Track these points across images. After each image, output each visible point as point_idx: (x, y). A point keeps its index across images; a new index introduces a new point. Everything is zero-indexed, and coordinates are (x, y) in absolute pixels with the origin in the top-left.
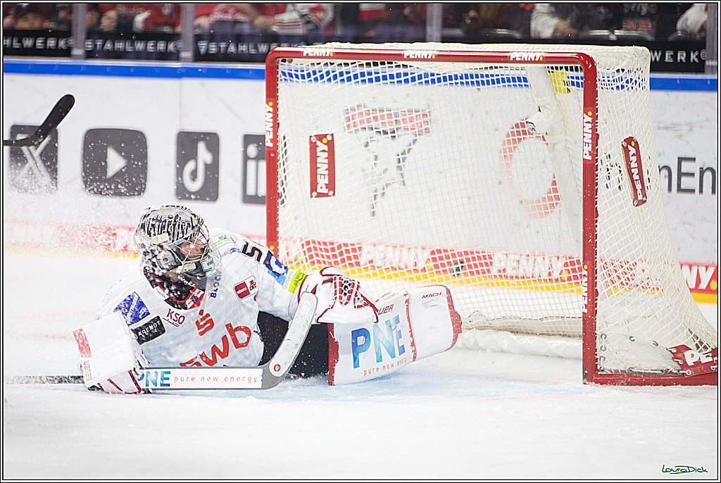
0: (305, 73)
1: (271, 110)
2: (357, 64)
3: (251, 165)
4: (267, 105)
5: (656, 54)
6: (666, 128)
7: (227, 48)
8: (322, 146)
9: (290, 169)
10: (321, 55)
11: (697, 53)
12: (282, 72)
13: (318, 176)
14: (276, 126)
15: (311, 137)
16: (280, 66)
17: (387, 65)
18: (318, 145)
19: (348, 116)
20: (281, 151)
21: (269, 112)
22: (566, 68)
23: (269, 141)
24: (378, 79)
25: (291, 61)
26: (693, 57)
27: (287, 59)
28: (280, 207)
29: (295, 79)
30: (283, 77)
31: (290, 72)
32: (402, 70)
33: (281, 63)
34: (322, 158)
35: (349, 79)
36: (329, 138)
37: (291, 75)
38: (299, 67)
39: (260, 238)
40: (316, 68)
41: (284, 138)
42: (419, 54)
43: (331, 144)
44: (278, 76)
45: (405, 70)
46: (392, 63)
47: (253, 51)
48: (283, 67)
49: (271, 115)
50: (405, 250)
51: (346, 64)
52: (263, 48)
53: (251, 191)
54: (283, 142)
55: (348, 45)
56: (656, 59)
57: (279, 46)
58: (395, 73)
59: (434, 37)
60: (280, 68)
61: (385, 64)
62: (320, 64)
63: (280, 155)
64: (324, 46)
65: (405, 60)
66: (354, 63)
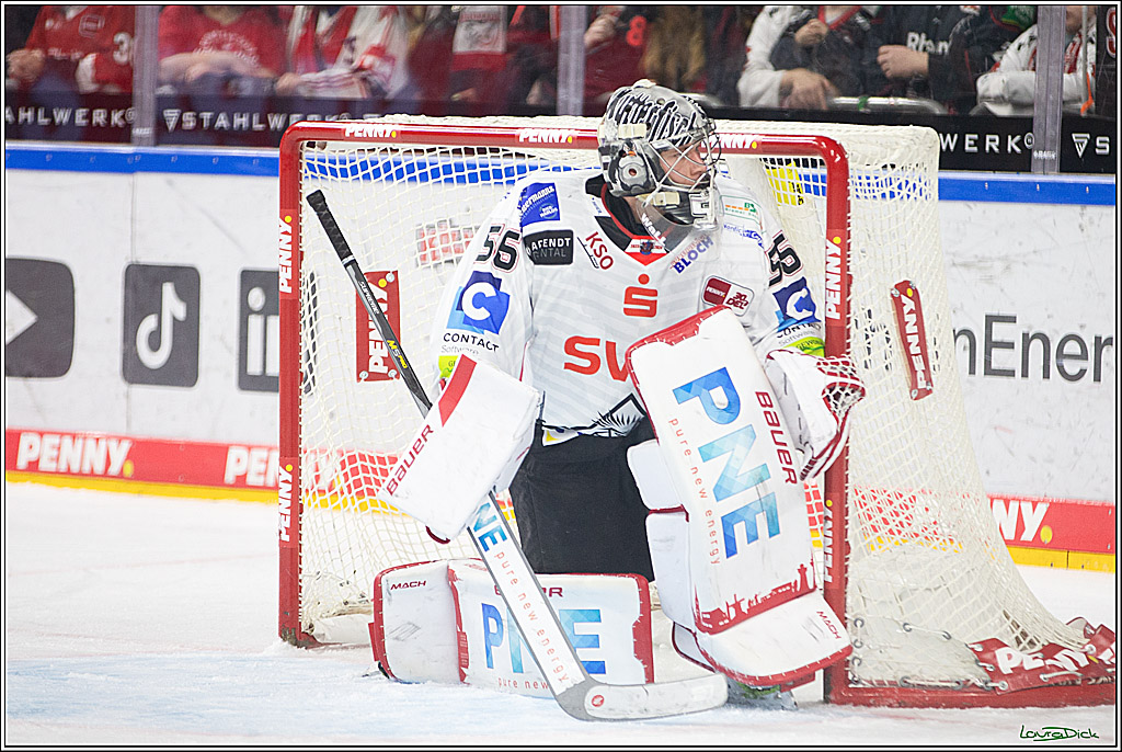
1: (289, 229)
2: (438, 151)
3: (255, 323)
4: (281, 222)
5: (949, 136)
6: (965, 265)
7: (213, 120)
8: (378, 292)
9: (323, 331)
11: (1018, 138)
12: (309, 164)
13: (371, 343)
14: (297, 257)
16: (305, 155)
17: (489, 154)
19: (422, 240)
20: (306, 303)
21: (286, 233)
22: (797, 161)
23: (286, 283)
24: (473, 178)
25: (323, 147)
26: (1012, 143)
27: (317, 142)
28: (304, 397)
29: (330, 176)
30: (310, 173)
31: (322, 164)
32: (515, 163)
33: (305, 148)
35: (424, 177)
36: (390, 278)
37: (323, 170)
38: (337, 156)
39: (270, 449)
40: (367, 157)
41: (313, 278)
42: (544, 135)
43: (393, 289)
44: (302, 171)
45: (521, 162)
46: (498, 151)
47: (258, 127)
48: (308, 154)
49: (289, 238)
51: (419, 152)
52: (276, 122)
53: (254, 368)
54: (310, 285)
55: (422, 119)
56: (948, 146)
57: (305, 120)
58: (502, 168)
59: (571, 107)
60: (304, 157)
61: (485, 153)
62: (374, 150)
63: (305, 308)
64: (381, 120)
65: (521, 145)
66: (434, 149)
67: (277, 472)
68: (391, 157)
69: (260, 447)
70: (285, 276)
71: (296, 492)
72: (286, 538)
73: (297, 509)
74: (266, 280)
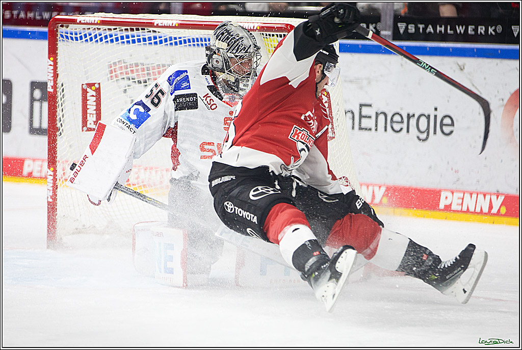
0: (78, 36)
1: (52, 63)
3: (37, 105)
4: (49, 60)
6: (351, 81)
7: (18, 15)
8: (91, 92)
9: (67, 109)
10: (90, 22)
12: (61, 35)
13: (88, 115)
14: (56, 76)
15: (83, 85)
16: (59, 30)
17: (141, 31)
18: (88, 91)
19: (111, 69)
20: (59, 96)
21: (51, 65)
22: (277, 35)
23: (51, 87)
24: (134, 42)
25: (67, 27)
27: (64, 25)
28: (58, 138)
29: (70, 40)
30: (61, 38)
31: (67, 35)
32: (152, 35)
33: (60, 27)
34: (91, 101)
35: (112, 41)
36: (97, 86)
37: (67, 37)
38: (73, 31)
39: (43, 161)
40: (87, 32)
41: (62, 85)
42: (166, 23)
43: (98, 91)
44: (58, 38)
45: (154, 34)
46: (144, 29)
47: (38, 18)
48: (61, 30)
49: (52, 68)
50: (153, 172)
51: (110, 29)
52: (46, 15)
53: (36, 125)
54: (62, 89)
55: (111, 15)
57: (59, 15)
58: (147, 37)
59: (177, 11)
60: (59, 31)
61: (139, 30)
62: (90, 28)
63: (59, 98)
64: (93, 15)
65: (155, 27)
66: (116, 29)
67: (46, 171)
68: (97, 32)
69: (38, 159)
70: (50, 84)
71: (55, 180)
72: (51, 200)
73: (55, 187)
74: (42, 86)
